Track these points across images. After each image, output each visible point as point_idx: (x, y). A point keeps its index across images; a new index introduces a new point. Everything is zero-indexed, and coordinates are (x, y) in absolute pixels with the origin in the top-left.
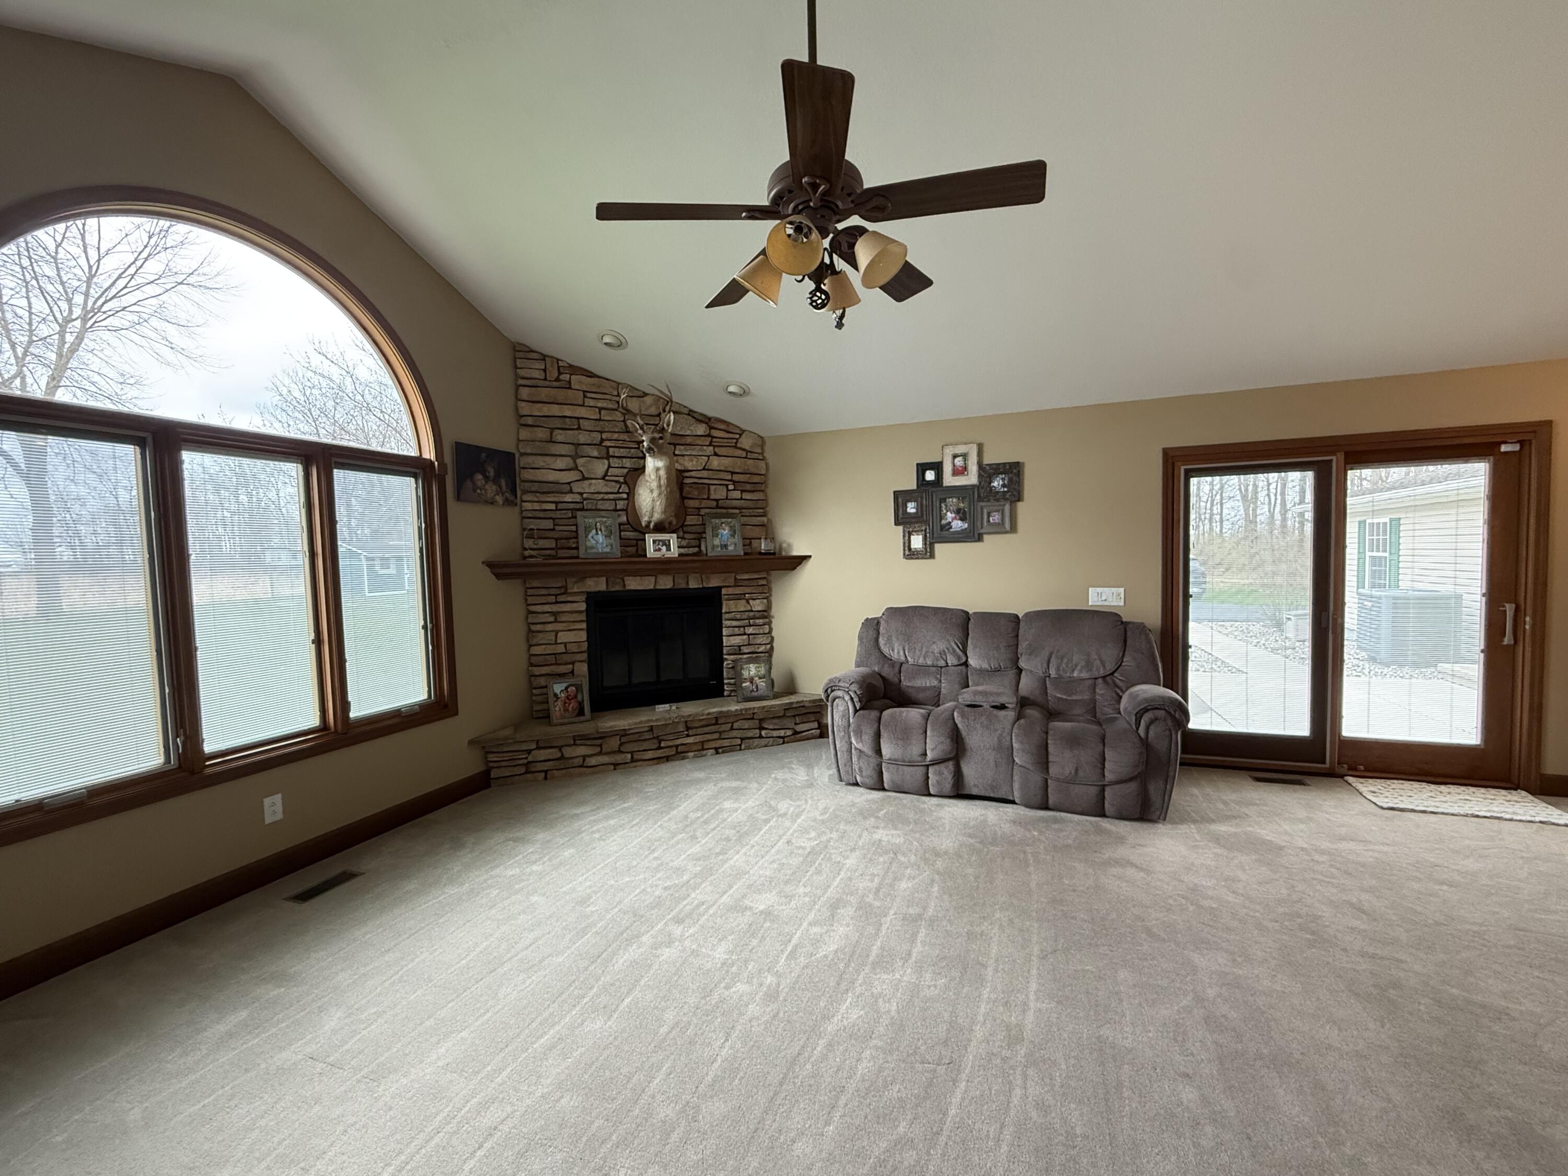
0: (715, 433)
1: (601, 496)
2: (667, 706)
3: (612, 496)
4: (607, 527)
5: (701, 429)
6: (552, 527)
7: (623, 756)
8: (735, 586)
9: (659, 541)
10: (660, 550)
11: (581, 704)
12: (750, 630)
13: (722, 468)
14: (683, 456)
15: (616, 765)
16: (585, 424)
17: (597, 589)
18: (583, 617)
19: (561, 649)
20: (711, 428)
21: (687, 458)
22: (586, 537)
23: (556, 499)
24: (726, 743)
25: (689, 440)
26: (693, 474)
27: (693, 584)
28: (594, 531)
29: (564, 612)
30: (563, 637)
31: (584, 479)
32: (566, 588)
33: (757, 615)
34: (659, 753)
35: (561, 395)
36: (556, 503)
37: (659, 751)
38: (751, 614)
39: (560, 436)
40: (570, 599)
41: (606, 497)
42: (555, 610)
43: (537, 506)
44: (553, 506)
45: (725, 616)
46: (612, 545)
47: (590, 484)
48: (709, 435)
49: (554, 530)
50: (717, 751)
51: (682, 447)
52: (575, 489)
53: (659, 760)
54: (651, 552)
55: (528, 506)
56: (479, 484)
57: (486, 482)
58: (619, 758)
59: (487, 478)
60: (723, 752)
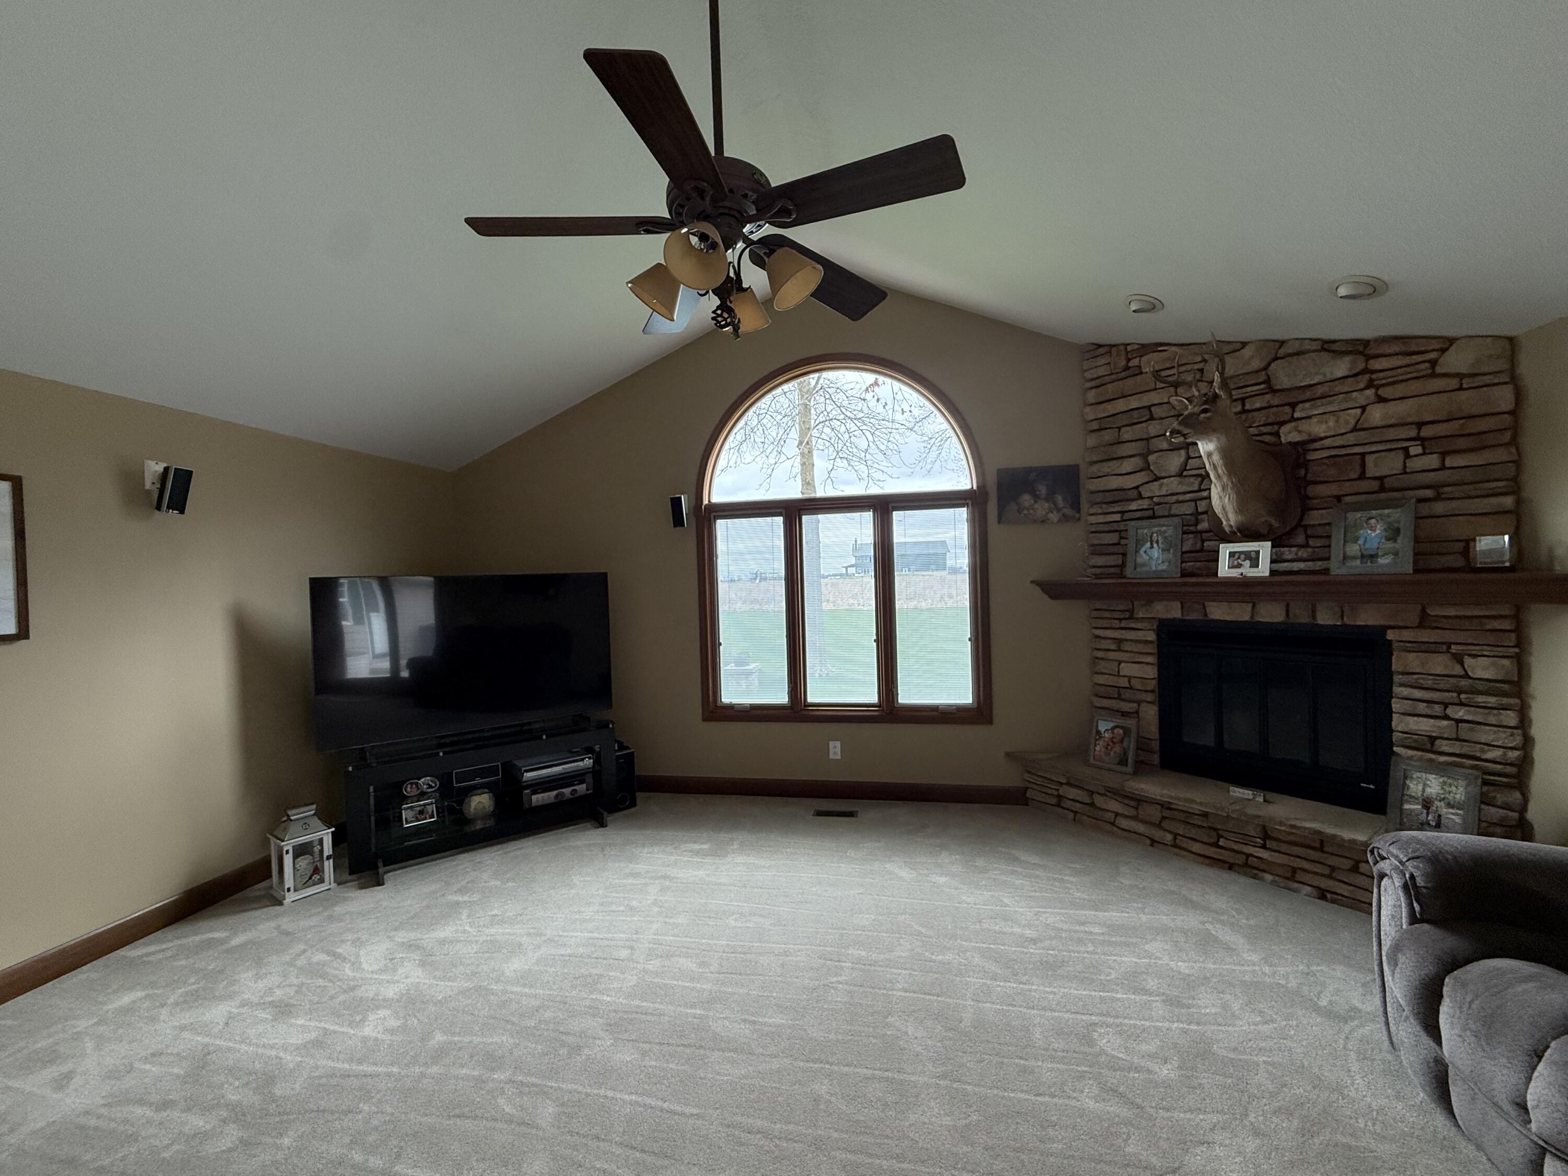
0: (1376, 364)
1: (1175, 498)
2: (1247, 793)
3: (1188, 497)
4: (1165, 538)
5: (1341, 367)
6: (1116, 541)
7: (1161, 833)
8: (1421, 625)
9: (1240, 553)
10: (1239, 566)
11: (1125, 753)
12: (1461, 713)
13: (1392, 421)
14: (1309, 417)
15: (1153, 842)
16: (1157, 411)
17: (1169, 616)
18: (1152, 649)
19: (1124, 682)
20: (1369, 358)
21: (1314, 420)
22: (1137, 552)
23: (1120, 509)
24: (1344, 890)
25: (1320, 390)
26: (1327, 442)
27: (1325, 618)
28: (1148, 544)
29: (1127, 640)
30: (1126, 669)
31: (1157, 479)
32: (1132, 611)
33: (1480, 686)
34: (1212, 852)
35: (1129, 384)
36: (1122, 513)
37: (1214, 849)
38: (1464, 683)
39: (1127, 434)
40: (1133, 625)
41: (1181, 498)
42: (1119, 637)
43: (1101, 519)
44: (1117, 517)
45: (1397, 678)
46: (1170, 562)
47: (1161, 485)
48: (1365, 371)
49: (1118, 544)
50: (1322, 895)
51: (1307, 405)
52: (1145, 494)
53: (1214, 862)
54: (1224, 569)
55: (1093, 519)
56: (1026, 504)
57: (1036, 502)
58: (1157, 834)
59: (1036, 497)
60: (1333, 902)
